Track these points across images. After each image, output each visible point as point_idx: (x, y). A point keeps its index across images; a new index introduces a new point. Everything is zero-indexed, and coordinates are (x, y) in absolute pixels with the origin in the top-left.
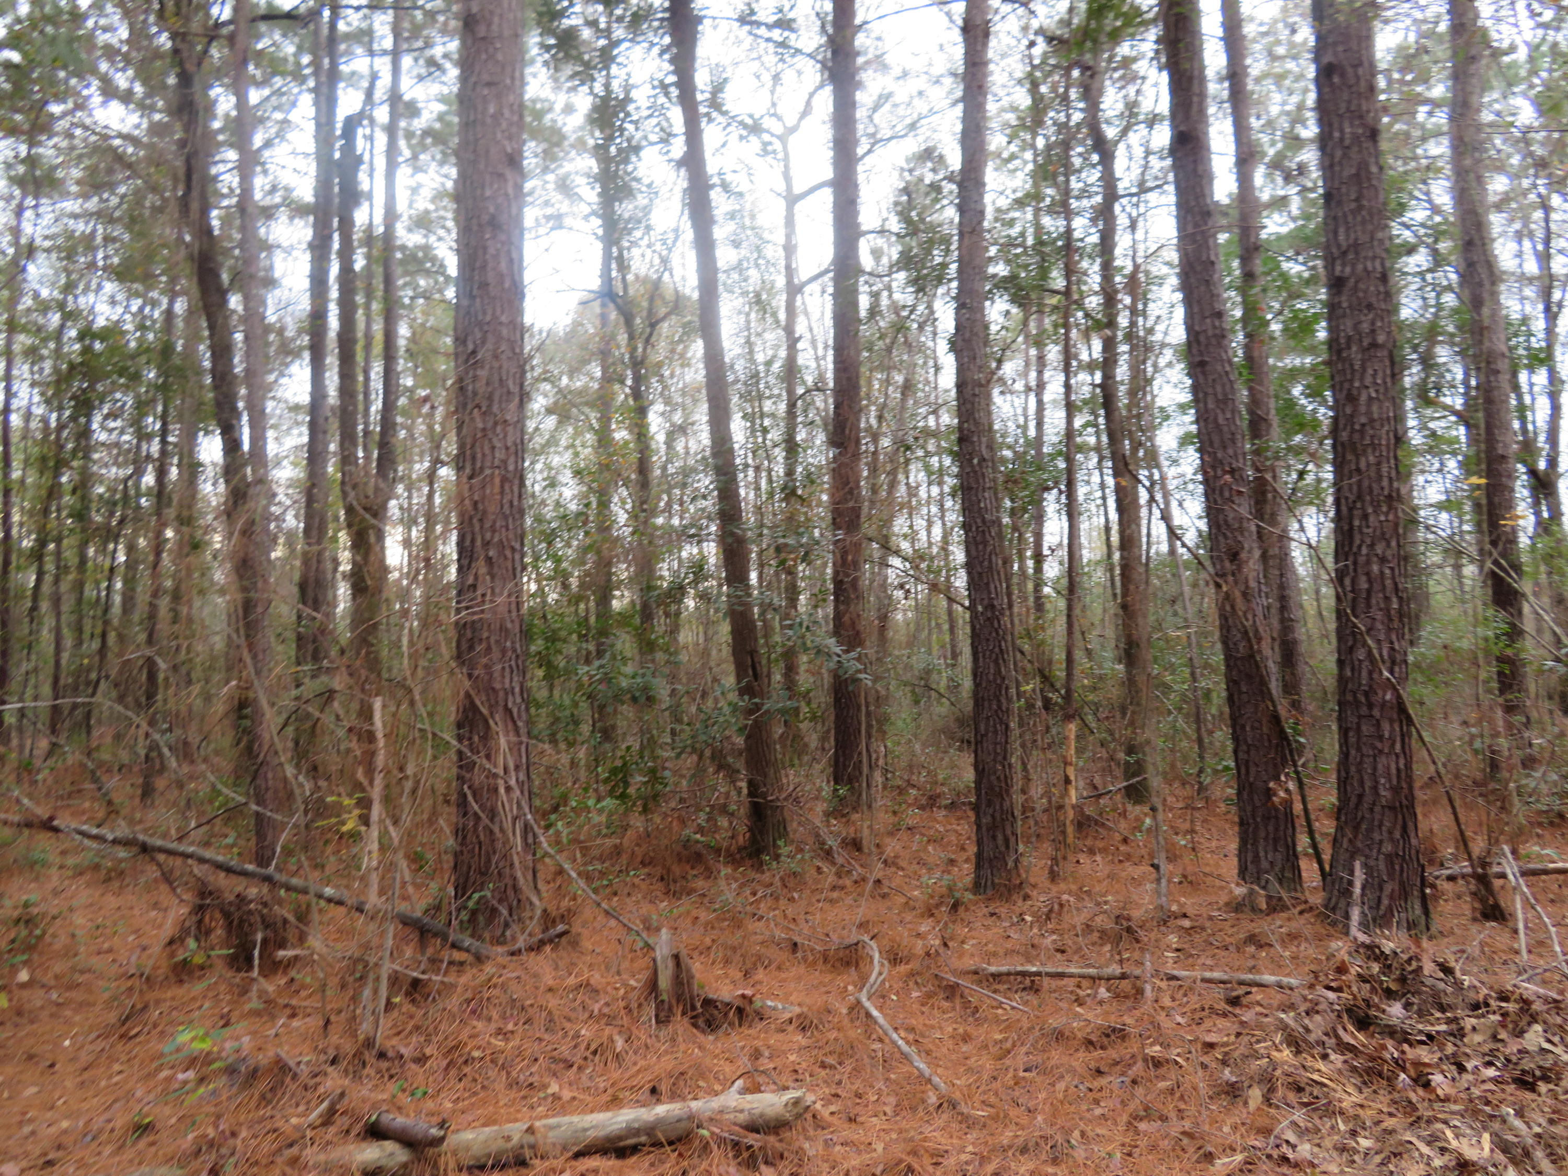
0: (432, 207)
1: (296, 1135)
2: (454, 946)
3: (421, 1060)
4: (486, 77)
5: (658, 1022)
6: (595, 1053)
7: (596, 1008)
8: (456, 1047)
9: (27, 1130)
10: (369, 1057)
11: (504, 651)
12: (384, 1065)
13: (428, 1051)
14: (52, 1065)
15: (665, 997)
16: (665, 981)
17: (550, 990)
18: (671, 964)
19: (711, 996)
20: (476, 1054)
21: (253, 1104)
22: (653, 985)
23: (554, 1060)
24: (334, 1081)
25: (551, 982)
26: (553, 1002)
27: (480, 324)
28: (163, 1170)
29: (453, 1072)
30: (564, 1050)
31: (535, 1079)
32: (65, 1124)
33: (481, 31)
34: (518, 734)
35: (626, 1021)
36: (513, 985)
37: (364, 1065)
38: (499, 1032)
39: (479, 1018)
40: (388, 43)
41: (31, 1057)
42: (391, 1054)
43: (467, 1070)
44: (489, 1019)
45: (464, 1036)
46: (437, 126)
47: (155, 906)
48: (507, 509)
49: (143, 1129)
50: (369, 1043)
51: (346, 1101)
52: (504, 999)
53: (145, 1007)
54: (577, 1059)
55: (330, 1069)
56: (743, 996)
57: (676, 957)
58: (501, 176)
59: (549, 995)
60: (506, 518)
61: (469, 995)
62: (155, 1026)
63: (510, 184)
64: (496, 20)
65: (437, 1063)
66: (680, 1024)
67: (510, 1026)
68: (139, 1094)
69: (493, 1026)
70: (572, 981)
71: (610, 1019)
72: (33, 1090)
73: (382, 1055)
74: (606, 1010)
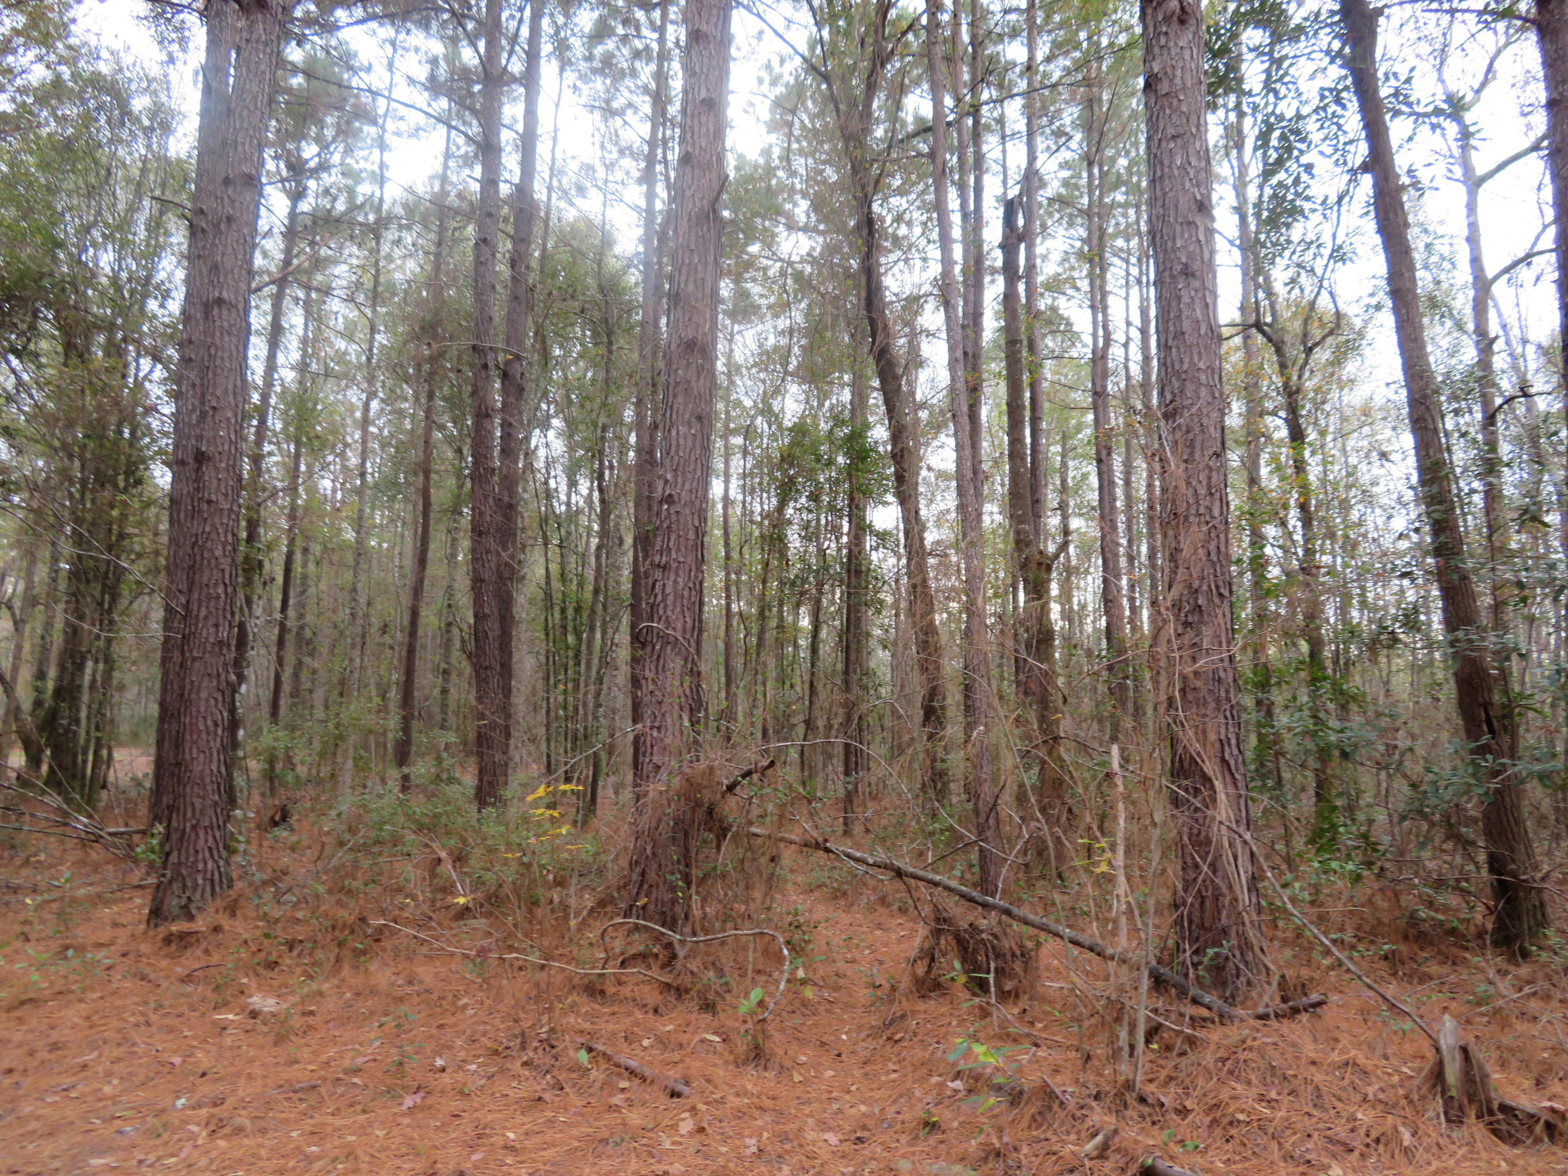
0: (1060, 270)
1: (1076, 1163)
2: (1195, 1001)
3: (1183, 1112)
4: (1171, 131)
5: (1448, 1121)
6: (1377, 1141)
7: (1370, 1091)
8: (1216, 1106)
9: (835, 1106)
10: (1130, 1098)
11: (1218, 701)
12: (1146, 1110)
13: (1189, 1104)
14: (839, 1055)
15: (1453, 1093)
16: (1452, 1074)
17: (1314, 1063)
18: (1458, 1056)
19: (1508, 1102)
20: (1241, 1117)
21: (1025, 1123)
22: (1438, 1075)
23: (1330, 1140)
24: (1099, 1116)
25: (1312, 1055)
26: (1319, 1077)
27: (1177, 374)
28: (958, 1168)
29: (1218, 1131)
30: (1341, 1131)
31: (1312, 1156)
32: (863, 1108)
33: (1164, 87)
34: (1236, 786)
35: (1408, 1112)
36: (1271, 1052)
37: (1126, 1106)
38: (1262, 1098)
39: (1238, 1079)
40: (1021, 125)
41: (823, 1044)
42: (1150, 1100)
43: (1233, 1132)
44: (1249, 1083)
45: (1225, 1095)
46: (1063, 191)
47: (879, 926)
48: (1214, 557)
49: (931, 1126)
50: (1129, 1085)
51: (1117, 1139)
52: (1262, 1064)
53: (903, 1017)
54: (1357, 1144)
55: (1094, 1104)
56: (1553, 1110)
57: (1464, 1050)
58: (1191, 224)
59: (1313, 1069)
60: (1214, 565)
61: (1222, 1053)
62: (915, 1034)
63: (1201, 230)
64: (1179, 73)
65: (1199, 1117)
66: (1475, 1128)
67: (1273, 1095)
68: (918, 1093)
69: (1254, 1092)
70: (1335, 1057)
71: (1388, 1108)
72: (831, 1073)
73: (1142, 1100)
74: (1381, 1096)
